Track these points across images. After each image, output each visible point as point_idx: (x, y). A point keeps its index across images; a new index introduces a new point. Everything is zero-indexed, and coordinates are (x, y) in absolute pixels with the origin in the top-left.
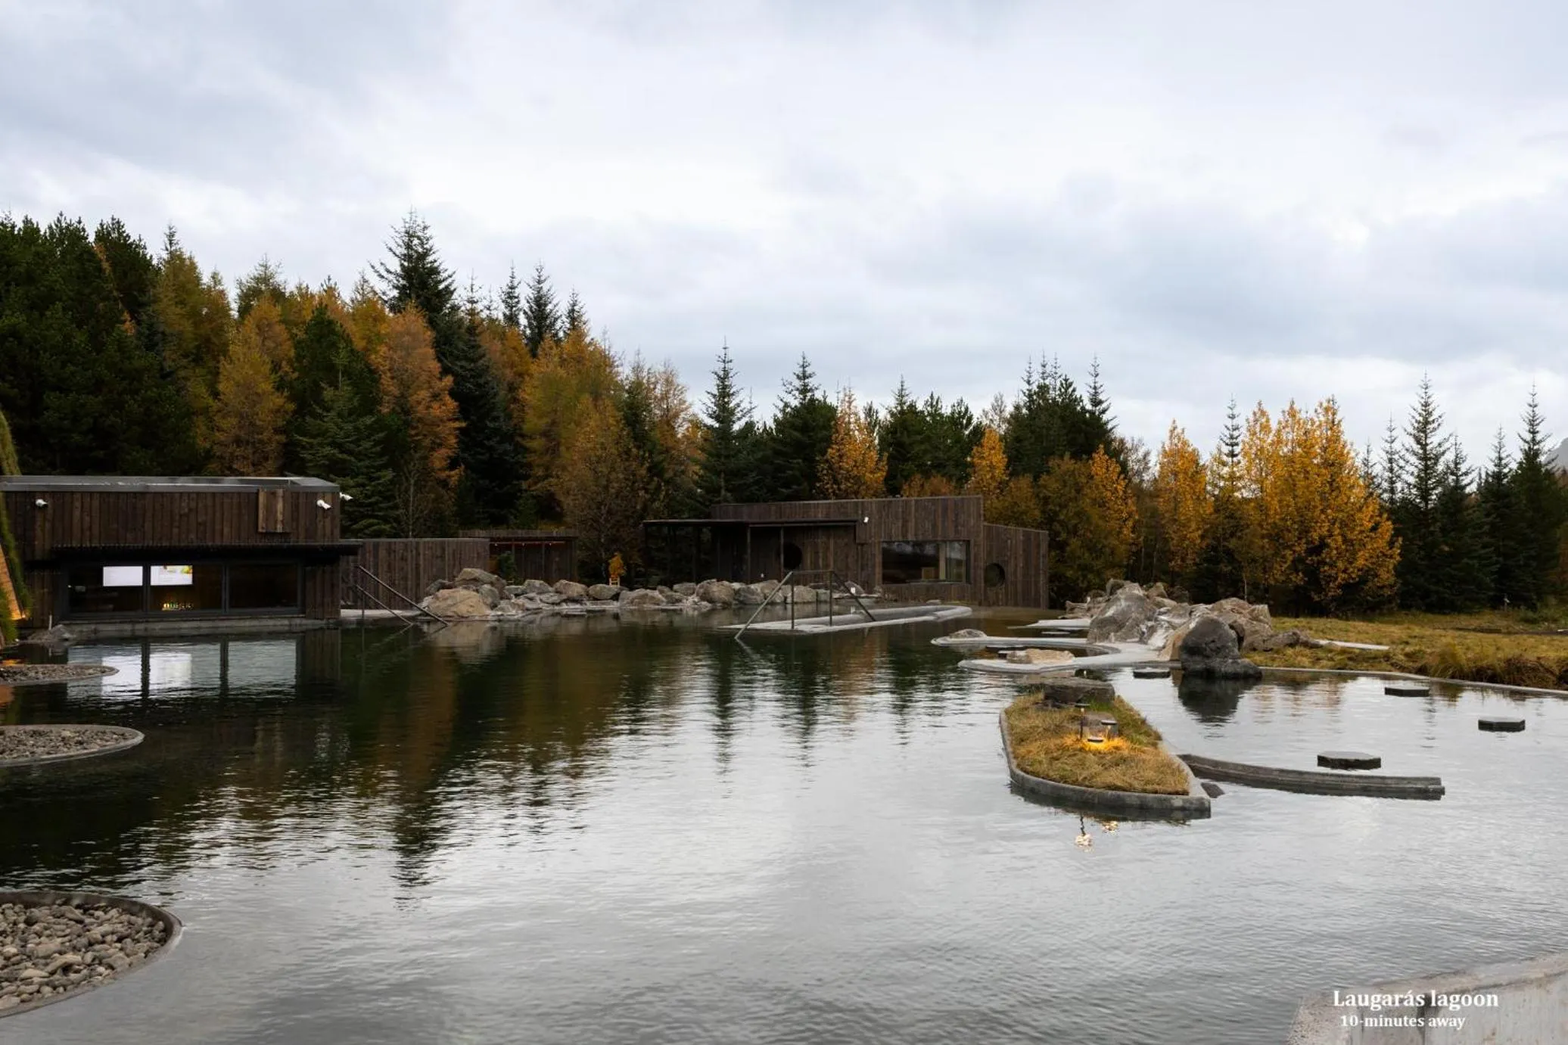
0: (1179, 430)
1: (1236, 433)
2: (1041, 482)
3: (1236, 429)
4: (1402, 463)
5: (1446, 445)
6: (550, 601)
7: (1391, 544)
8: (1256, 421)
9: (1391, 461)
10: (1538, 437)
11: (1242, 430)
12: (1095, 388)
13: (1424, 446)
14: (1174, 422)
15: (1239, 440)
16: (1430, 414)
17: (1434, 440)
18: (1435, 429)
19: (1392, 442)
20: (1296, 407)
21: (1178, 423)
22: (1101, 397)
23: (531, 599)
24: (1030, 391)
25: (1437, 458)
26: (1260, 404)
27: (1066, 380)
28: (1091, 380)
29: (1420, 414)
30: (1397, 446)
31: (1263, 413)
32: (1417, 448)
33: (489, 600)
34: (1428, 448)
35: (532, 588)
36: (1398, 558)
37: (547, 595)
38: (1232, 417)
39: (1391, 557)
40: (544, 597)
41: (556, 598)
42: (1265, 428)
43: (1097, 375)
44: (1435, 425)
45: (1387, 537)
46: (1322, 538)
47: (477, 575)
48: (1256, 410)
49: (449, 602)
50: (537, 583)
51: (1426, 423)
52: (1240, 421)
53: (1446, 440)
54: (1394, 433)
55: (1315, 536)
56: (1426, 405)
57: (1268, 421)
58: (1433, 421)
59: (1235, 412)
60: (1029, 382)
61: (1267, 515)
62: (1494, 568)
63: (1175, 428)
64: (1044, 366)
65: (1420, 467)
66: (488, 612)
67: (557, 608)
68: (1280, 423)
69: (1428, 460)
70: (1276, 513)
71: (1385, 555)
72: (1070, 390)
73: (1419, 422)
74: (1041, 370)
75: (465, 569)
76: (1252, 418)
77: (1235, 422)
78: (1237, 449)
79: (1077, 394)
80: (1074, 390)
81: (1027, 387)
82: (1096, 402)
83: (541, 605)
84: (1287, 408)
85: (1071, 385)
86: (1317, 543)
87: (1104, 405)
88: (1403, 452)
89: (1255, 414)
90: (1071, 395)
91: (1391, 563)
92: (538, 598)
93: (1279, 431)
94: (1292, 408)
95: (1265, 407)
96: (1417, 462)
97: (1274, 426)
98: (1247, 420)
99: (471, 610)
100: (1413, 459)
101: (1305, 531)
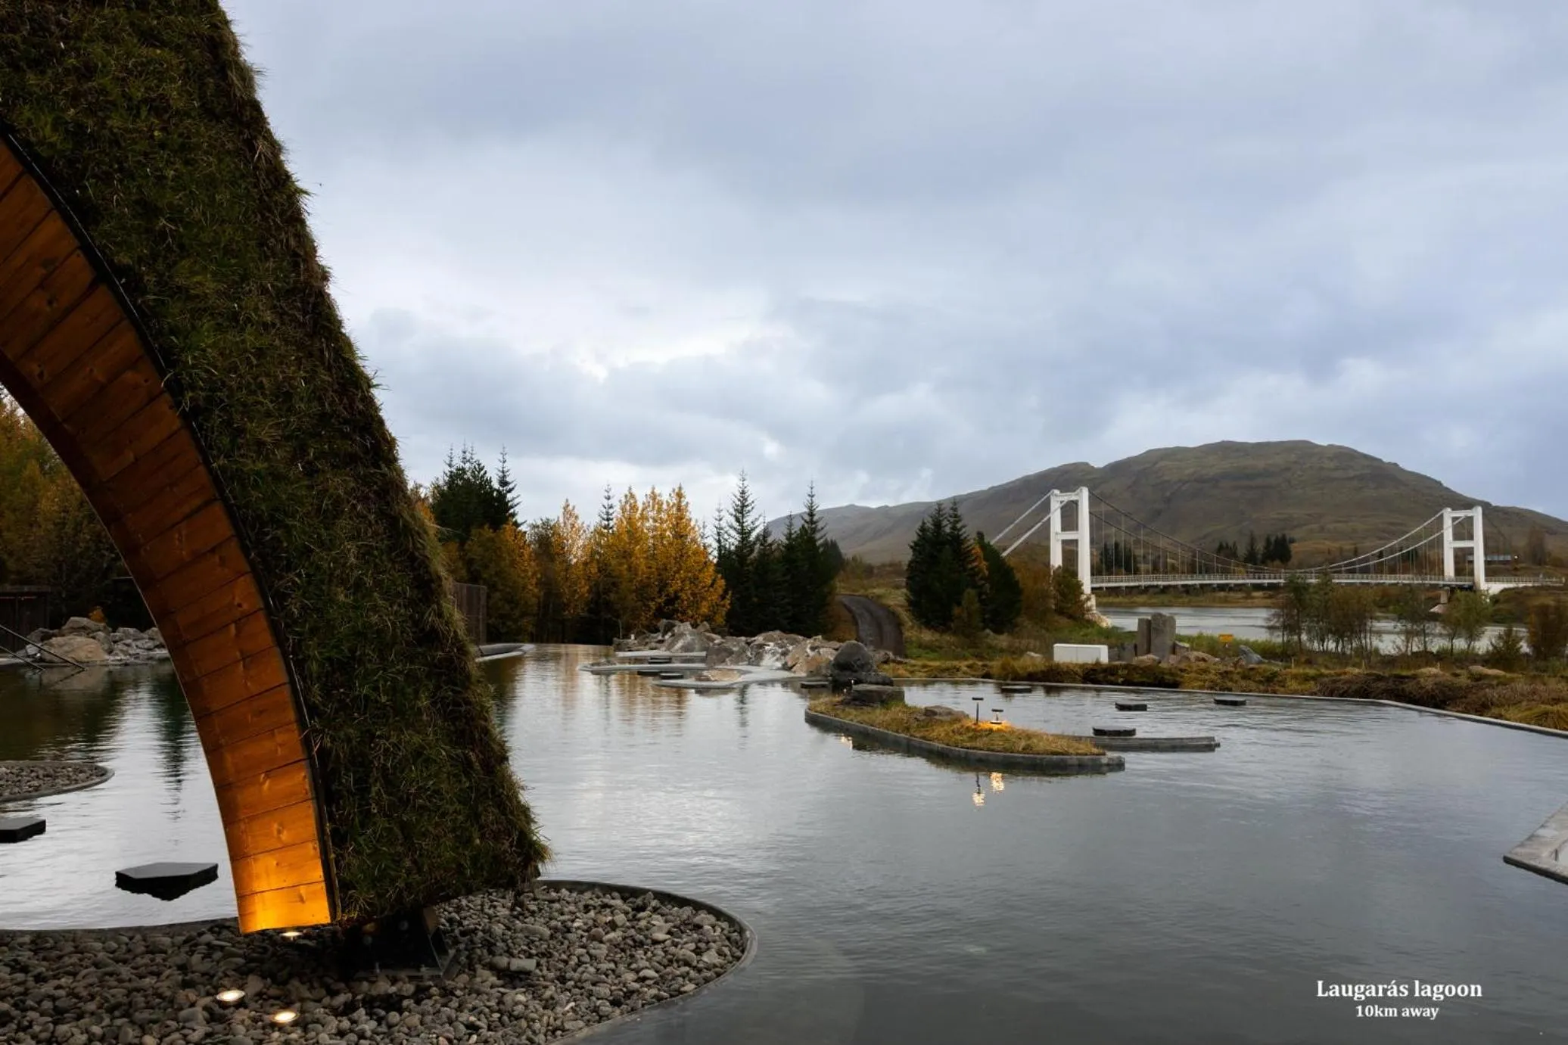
0: (570, 508)
1: (611, 511)
2: (466, 547)
3: (611, 507)
4: (726, 536)
5: (757, 524)
6: (146, 646)
7: (723, 597)
8: (626, 502)
9: (719, 534)
10: (815, 518)
11: (615, 509)
12: (503, 472)
13: (741, 524)
14: (567, 501)
15: (614, 515)
16: (746, 500)
17: (748, 521)
18: (749, 511)
19: (720, 520)
20: (657, 491)
21: (570, 502)
22: (508, 479)
23: (128, 645)
24: (451, 472)
25: (750, 532)
26: (630, 489)
27: (479, 465)
28: (500, 466)
29: (739, 500)
30: (723, 524)
31: (632, 496)
32: (736, 525)
33: (106, 646)
34: (745, 524)
35: (127, 636)
36: (729, 607)
37: (144, 641)
38: (608, 498)
39: (724, 606)
40: (139, 643)
41: (150, 644)
42: (634, 508)
43: (504, 462)
44: (749, 508)
45: (720, 591)
46: (676, 592)
47: (85, 623)
48: (627, 493)
49: (66, 648)
50: (131, 630)
51: (743, 506)
52: (614, 501)
53: (757, 519)
54: (722, 514)
55: (671, 590)
56: (743, 493)
57: (636, 502)
58: (748, 505)
59: (611, 494)
60: (450, 465)
61: (636, 575)
62: (790, 614)
63: (568, 506)
64: (464, 452)
65: (739, 539)
66: (107, 657)
67: (151, 653)
68: (644, 504)
69: (744, 533)
70: (643, 573)
71: (717, 605)
72: (482, 472)
73: (738, 506)
74: (461, 455)
75: (72, 618)
76: (623, 500)
77: (610, 502)
78: (611, 523)
79: (488, 475)
80: (485, 473)
81: (449, 469)
82: (503, 483)
83: (138, 651)
84: (649, 492)
85: (482, 469)
86: (673, 596)
87: (511, 486)
88: (728, 528)
89: (626, 496)
90: (483, 477)
91: (723, 611)
92: (134, 644)
93: (643, 510)
94: (653, 493)
95: (634, 491)
96: (737, 536)
97: (640, 506)
98: (620, 501)
99: (90, 655)
100: (733, 533)
101: (663, 586)
